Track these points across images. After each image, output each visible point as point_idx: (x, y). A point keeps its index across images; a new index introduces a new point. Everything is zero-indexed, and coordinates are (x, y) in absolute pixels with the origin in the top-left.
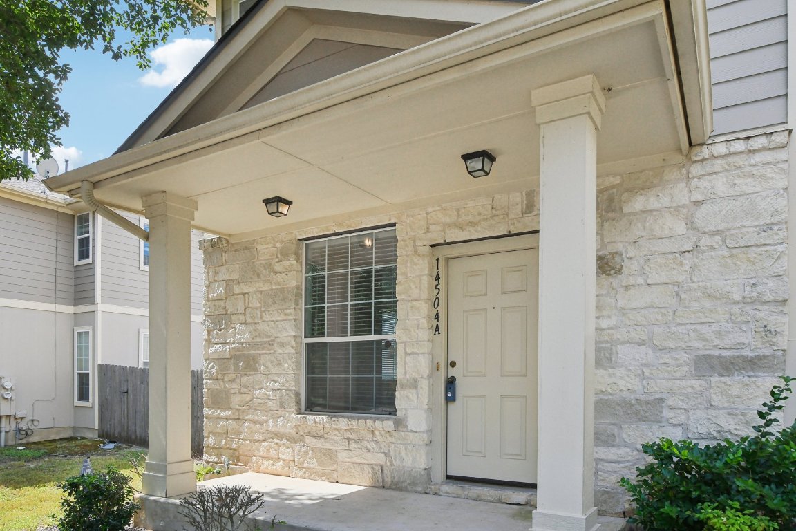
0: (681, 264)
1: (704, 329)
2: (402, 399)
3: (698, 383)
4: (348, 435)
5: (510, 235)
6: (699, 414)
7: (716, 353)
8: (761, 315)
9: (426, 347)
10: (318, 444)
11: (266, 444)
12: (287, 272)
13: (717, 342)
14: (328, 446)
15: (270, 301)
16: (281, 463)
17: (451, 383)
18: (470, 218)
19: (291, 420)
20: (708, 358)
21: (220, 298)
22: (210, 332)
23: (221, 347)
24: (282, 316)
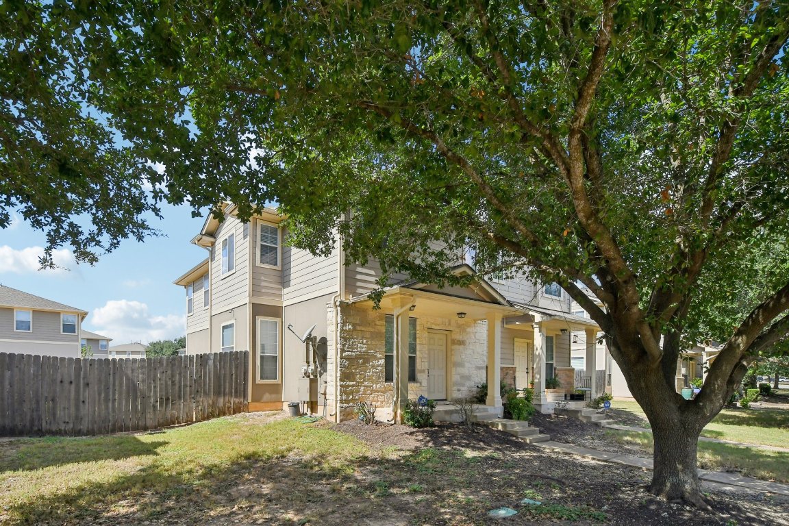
1: (477, 360)
2: (417, 376)
3: (476, 372)
6: (476, 379)
12: (381, 326)
15: (375, 336)
16: (379, 402)
19: (383, 384)
21: (350, 330)
22: (344, 345)
23: (350, 353)
24: (380, 343)
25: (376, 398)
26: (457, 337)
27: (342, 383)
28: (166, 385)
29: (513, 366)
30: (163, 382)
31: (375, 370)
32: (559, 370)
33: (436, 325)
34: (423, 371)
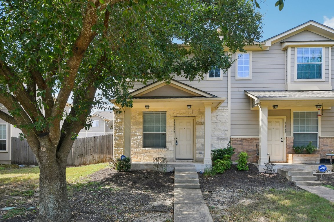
0: (215, 124)
1: (218, 134)
2: (168, 145)
3: (217, 141)
4: (156, 152)
5: (189, 116)
6: (217, 146)
7: (220, 137)
8: (225, 132)
9: (173, 135)
10: (148, 154)
11: (134, 155)
12: (140, 118)
13: (220, 136)
14: (151, 154)
15: (135, 124)
16: (138, 159)
17: (177, 142)
18: (182, 113)
19: (141, 149)
20: (219, 138)
21: (120, 122)
22: (116, 130)
23: (120, 134)
24: (139, 127)
25: (136, 157)
26: (199, 120)
27: (115, 148)
28: (82, 149)
29: (257, 137)
30: (81, 148)
31: (135, 142)
32: (322, 138)
33: (180, 114)
34: (171, 142)
